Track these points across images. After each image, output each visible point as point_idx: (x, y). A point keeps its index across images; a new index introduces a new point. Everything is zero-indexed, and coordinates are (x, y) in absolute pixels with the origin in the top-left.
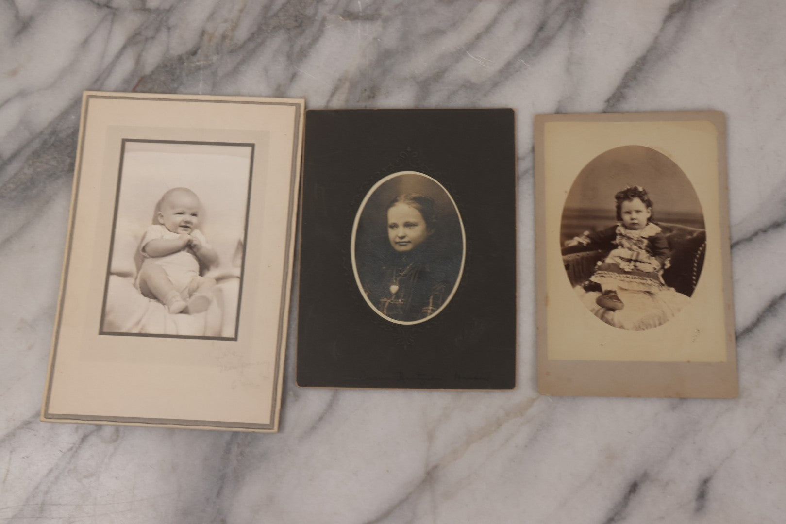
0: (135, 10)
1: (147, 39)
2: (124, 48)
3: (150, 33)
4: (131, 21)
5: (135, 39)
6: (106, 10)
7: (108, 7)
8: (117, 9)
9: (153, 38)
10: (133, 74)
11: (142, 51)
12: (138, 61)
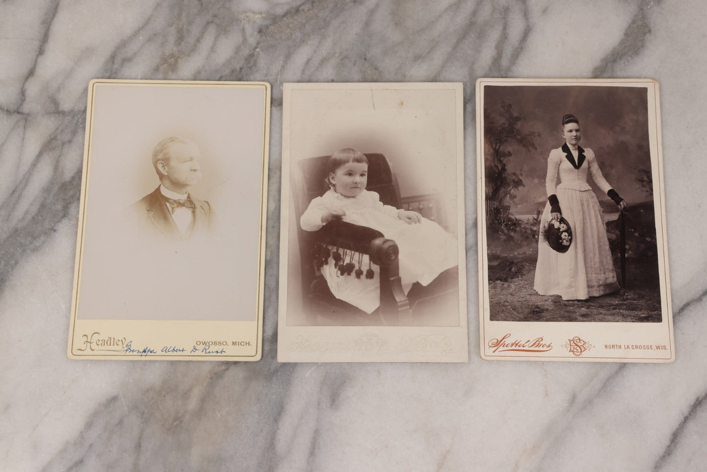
0: (48, 113)
1: (63, 144)
2: (40, 154)
3: (66, 137)
4: (46, 126)
5: (50, 145)
6: (16, 117)
7: (18, 113)
8: (28, 115)
9: (70, 142)
10: (52, 182)
11: (60, 156)
12: (56, 168)
